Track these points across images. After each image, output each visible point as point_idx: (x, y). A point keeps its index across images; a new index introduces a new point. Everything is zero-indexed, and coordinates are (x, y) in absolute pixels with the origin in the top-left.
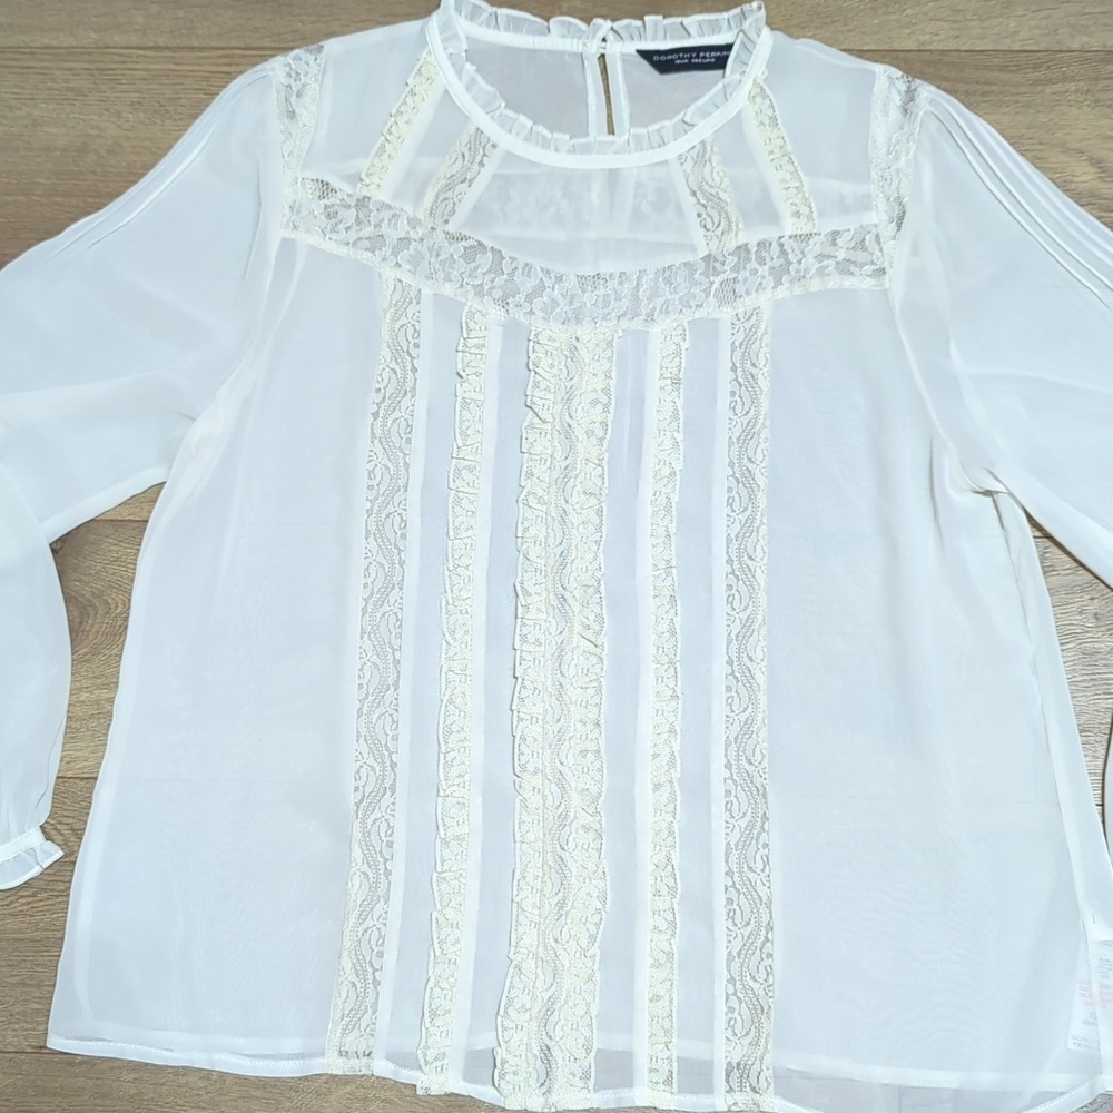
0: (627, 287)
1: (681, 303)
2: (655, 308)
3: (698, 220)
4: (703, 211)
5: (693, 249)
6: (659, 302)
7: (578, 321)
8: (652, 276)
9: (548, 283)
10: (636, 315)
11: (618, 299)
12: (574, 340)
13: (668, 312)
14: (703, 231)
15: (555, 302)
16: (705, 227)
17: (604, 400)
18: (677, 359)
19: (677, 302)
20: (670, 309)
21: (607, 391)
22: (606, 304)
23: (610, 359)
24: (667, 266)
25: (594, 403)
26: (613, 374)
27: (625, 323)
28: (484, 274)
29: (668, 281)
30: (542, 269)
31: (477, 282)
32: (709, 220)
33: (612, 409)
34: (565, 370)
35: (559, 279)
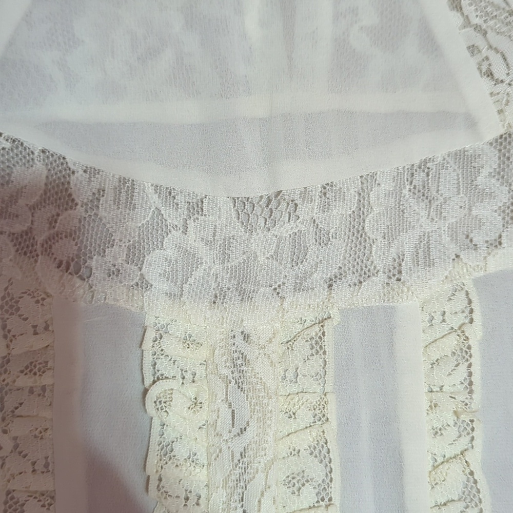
0: (340, 212)
1: (454, 238)
2: (400, 258)
3: (472, 63)
4: (480, 42)
5: (471, 123)
6: (407, 242)
7: (244, 296)
8: (387, 186)
9: (172, 217)
10: (364, 275)
11: (323, 240)
12: (239, 339)
13: (429, 263)
14: (486, 85)
15: (190, 259)
16: (490, 74)
17: (317, 471)
18: (463, 369)
19: (446, 239)
20: (434, 254)
21: (320, 451)
22: (299, 254)
23: (321, 376)
24: (417, 162)
25: (296, 482)
26: (332, 411)
27: (343, 295)
28: (33, 208)
29: (423, 194)
30: (157, 188)
31: (19, 228)
32: (496, 60)
33: (335, 491)
34: (226, 413)
35: (197, 207)
